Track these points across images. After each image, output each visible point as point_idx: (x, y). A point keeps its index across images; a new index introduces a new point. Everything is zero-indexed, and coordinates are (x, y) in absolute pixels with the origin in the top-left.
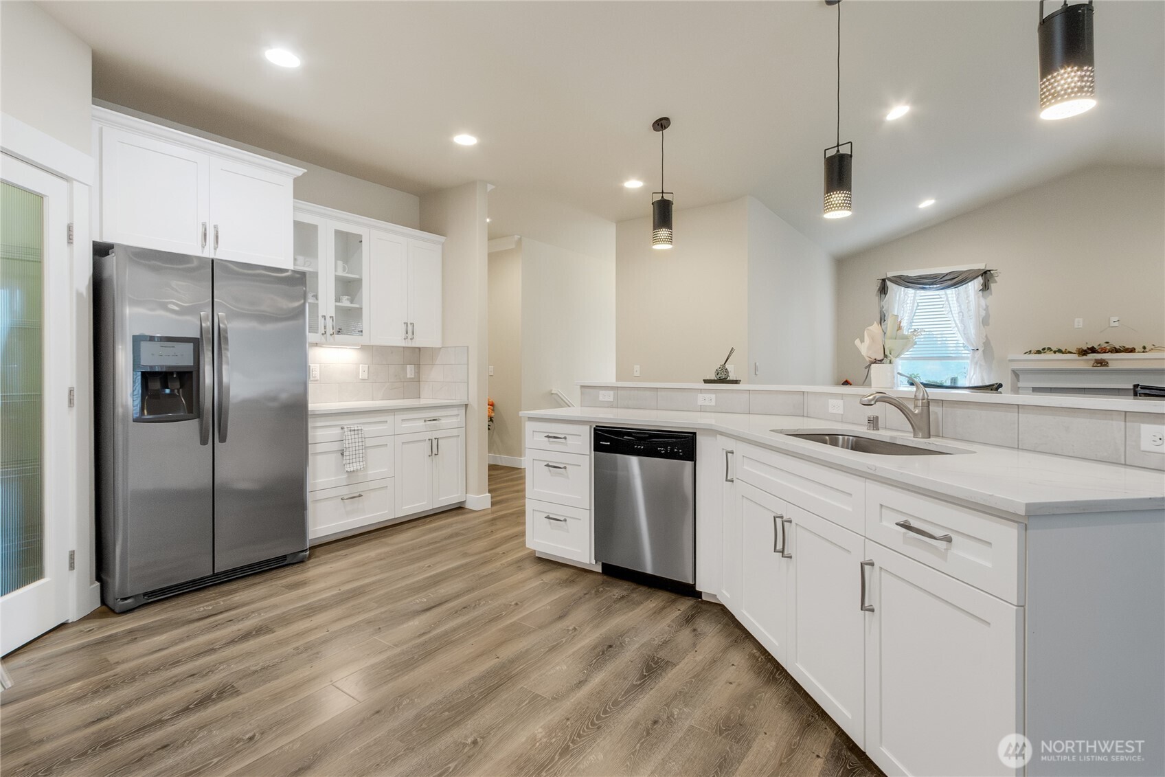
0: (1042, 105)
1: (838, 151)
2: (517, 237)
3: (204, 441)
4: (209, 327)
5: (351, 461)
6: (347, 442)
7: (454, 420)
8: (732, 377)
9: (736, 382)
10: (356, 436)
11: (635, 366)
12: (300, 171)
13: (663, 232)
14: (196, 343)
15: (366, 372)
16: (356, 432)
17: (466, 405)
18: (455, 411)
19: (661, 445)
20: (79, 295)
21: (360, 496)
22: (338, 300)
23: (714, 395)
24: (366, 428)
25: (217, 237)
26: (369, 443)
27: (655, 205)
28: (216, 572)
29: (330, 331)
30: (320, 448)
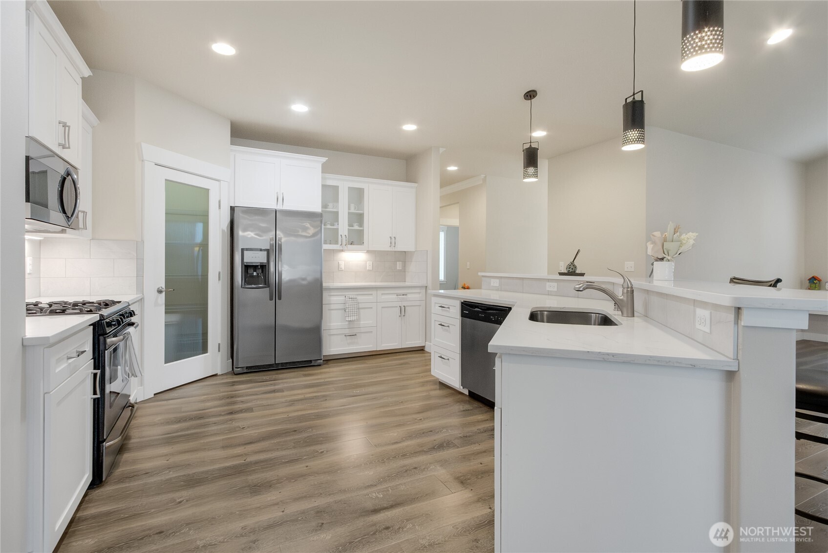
0: (682, 58)
1: (634, 98)
2: (483, 176)
3: (271, 299)
4: (273, 244)
5: (349, 315)
6: (347, 304)
7: (417, 296)
8: (578, 271)
9: (582, 275)
10: (353, 302)
11: (560, 262)
12: (324, 159)
13: (531, 170)
14: (268, 251)
15: (371, 266)
16: (353, 299)
17: (426, 287)
18: (417, 290)
19: (493, 315)
20: (223, 231)
21: (356, 335)
22: (350, 225)
23: (556, 284)
24: (359, 298)
25: (283, 200)
26: (361, 306)
27: (525, 151)
28: (276, 363)
29: (344, 243)
30: (333, 307)
